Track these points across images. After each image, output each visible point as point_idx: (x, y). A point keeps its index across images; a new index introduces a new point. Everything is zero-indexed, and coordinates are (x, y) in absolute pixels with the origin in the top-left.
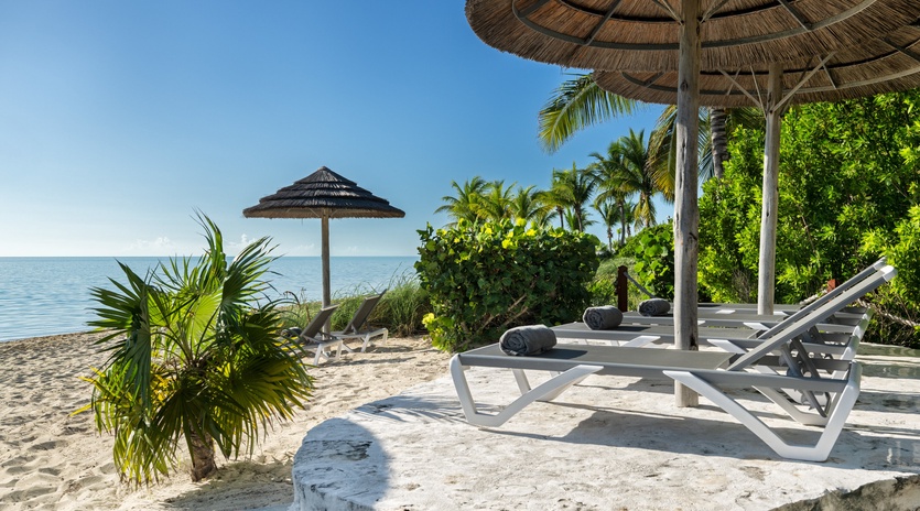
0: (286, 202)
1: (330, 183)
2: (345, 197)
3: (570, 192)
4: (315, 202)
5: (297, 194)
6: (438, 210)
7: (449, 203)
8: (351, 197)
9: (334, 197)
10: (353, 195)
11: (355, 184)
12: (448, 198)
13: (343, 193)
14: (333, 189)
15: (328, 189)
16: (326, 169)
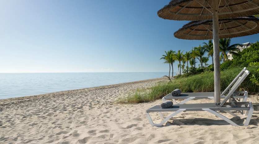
3: (199, 53)
6: (161, 59)
7: (164, 57)
12: (164, 55)
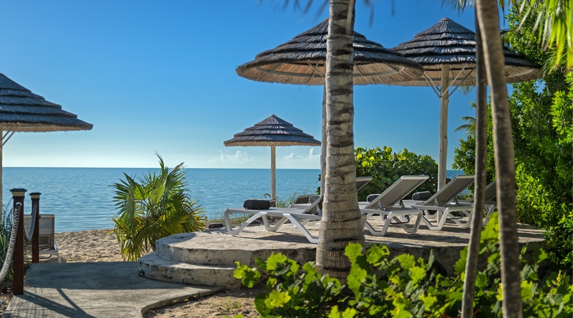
0: (245, 138)
1: (273, 125)
2: (280, 134)
4: (260, 138)
5: (252, 133)
8: (283, 135)
9: (273, 134)
10: (285, 133)
11: (292, 125)
13: (278, 132)
14: (274, 129)
15: (271, 129)
16: (274, 116)
